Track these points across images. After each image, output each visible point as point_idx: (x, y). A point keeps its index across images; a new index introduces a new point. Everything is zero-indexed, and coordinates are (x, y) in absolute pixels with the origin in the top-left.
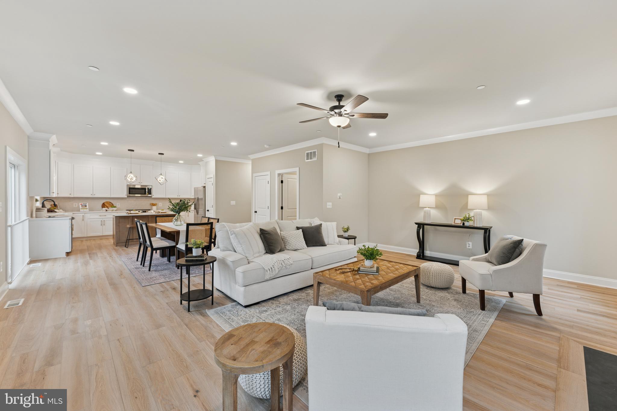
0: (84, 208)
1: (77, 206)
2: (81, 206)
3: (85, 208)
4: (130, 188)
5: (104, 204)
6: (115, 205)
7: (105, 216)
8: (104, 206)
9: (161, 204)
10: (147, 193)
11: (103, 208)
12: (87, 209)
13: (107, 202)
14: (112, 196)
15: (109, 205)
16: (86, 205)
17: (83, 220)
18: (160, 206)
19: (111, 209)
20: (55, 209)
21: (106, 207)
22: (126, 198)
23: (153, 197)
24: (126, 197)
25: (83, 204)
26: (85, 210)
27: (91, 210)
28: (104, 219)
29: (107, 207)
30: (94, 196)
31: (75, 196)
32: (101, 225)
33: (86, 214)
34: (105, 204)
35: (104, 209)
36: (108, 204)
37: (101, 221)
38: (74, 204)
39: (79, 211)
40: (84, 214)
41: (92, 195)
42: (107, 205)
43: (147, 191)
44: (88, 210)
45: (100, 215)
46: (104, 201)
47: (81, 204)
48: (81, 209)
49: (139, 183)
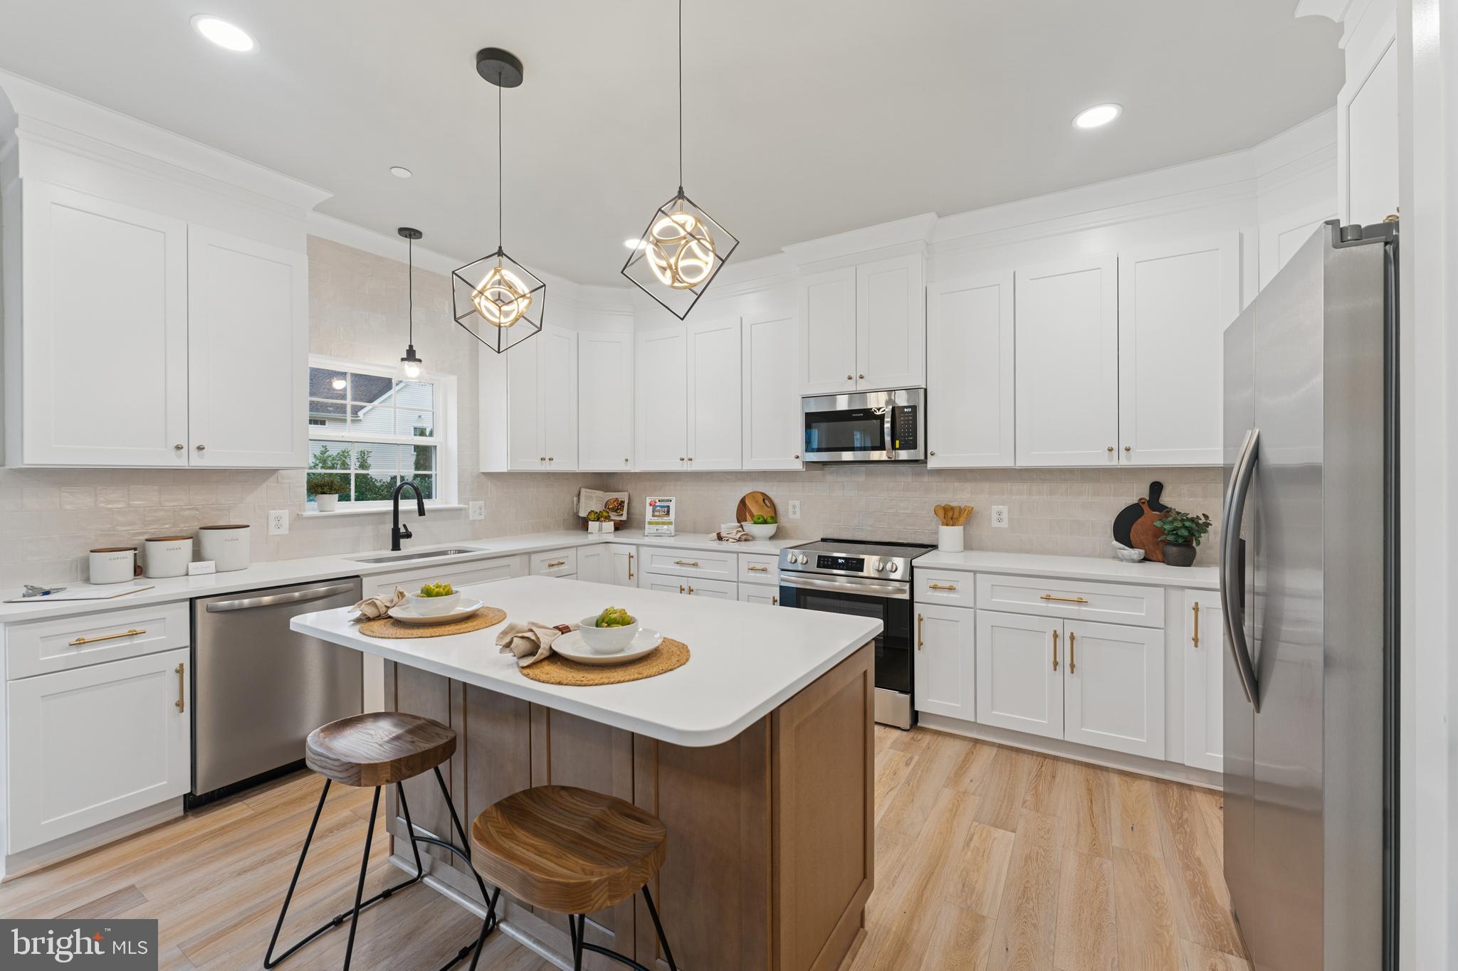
0: (660, 520)
3: (666, 519)
5: (742, 501)
8: (743, 511)
9: (1004, 509)
12: (670, 523)
13: (753, 494)
14: (748, 467)
15: (762, 507)
16: (668, 507)
17: (631, 575)
18: (995, 524)
21: (748, 517)
22: (800, 473)
23: (935, 465)
24: (799, 465)
25: (658, 504)
26: (663, 529)
27: (680, 530)
28: (690, 582)
30: (689, 468)
34: (749, 501)
36: (755, 502)
40: (633, 549)
41: (682, 460)
42: (755, 511)
43: (889, 424)
44: (672, 527)
45: (677, 560)
46: (745, 489)
47: (653, 503)
48: (650, 523)
49: (850, 378)
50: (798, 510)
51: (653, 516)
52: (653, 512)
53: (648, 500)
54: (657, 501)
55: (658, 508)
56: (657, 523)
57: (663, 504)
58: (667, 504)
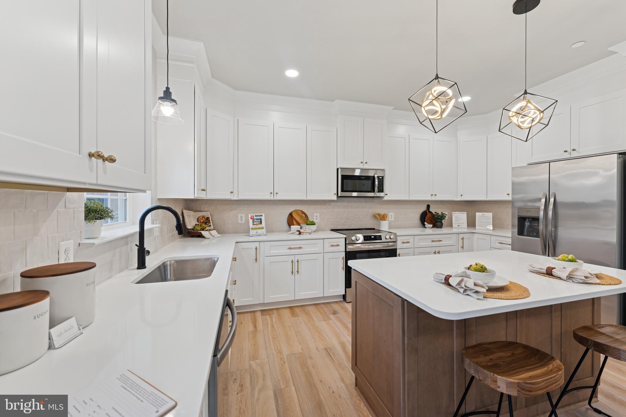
0: (257, 227)
1: (244, 221)
2: (251, 221)
3: (260, 226)
4: (344, 177)
5: (291, 215)
6: (311, 219)
7: (300, 248)
8: (291, 220)
10: (376, 188)
11: (291, 226)
12: (263, 228)
13: (296, 211)
14: (309, 198)
15: (301, 217)
16: (261, 219)
17: (256, 259)
18: (390, 219)
19: (307, 228)
20: (203, 230)
21: (295, 223)
22: (333, 201)
23: (386, 198)
24: (335, 198)
25: (255, 218)
26: (260, 231)
27: (269, 231)
28: (297, 257)
29: (299, 224)
30: (275, 198)
31: (241, 197)
32: (292, 272)
33: (262, 244)
34: (294, 215)
35: (295, 228)
36: (299, 215)
37: (292, 262)
38: (239, 216)
39: (248, 232)
40: (257, 244)
41: (271, 193)
42: (297, 218)
43: (377, 183)
44: (264, 230)
45: (288, 247)
46: (291, 209)
47: (252, 217)
48: (253, 229)
49: (362, 163)
50: (318, 217)
51: (253, 225)
52: (253, 222)
53: (250, 216)
54: (254, 216)
55: (255, 220)
56: (256, 229)
57: (258, 218)
58: (260, 217)
